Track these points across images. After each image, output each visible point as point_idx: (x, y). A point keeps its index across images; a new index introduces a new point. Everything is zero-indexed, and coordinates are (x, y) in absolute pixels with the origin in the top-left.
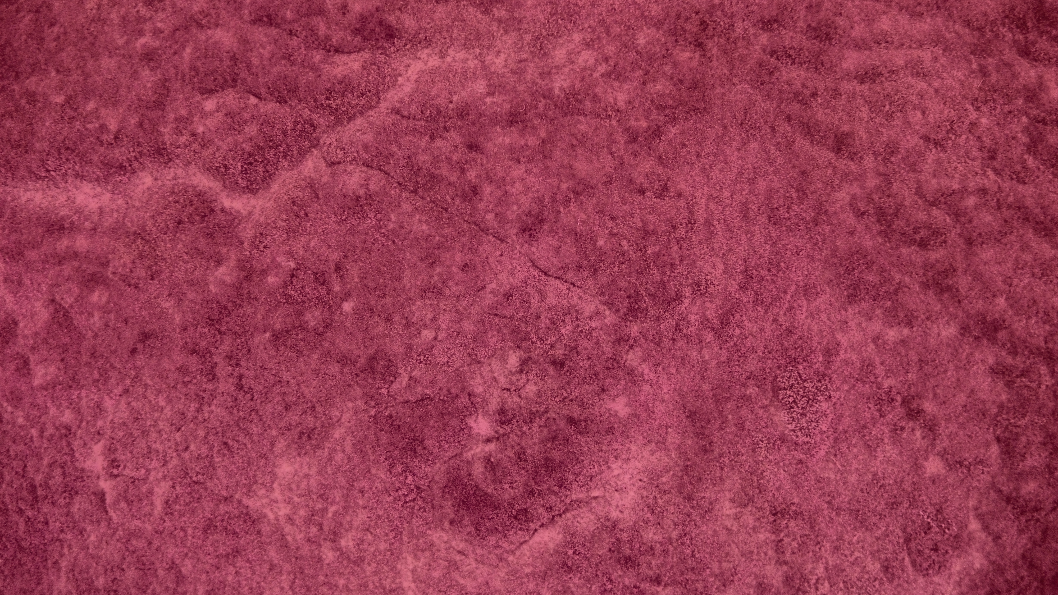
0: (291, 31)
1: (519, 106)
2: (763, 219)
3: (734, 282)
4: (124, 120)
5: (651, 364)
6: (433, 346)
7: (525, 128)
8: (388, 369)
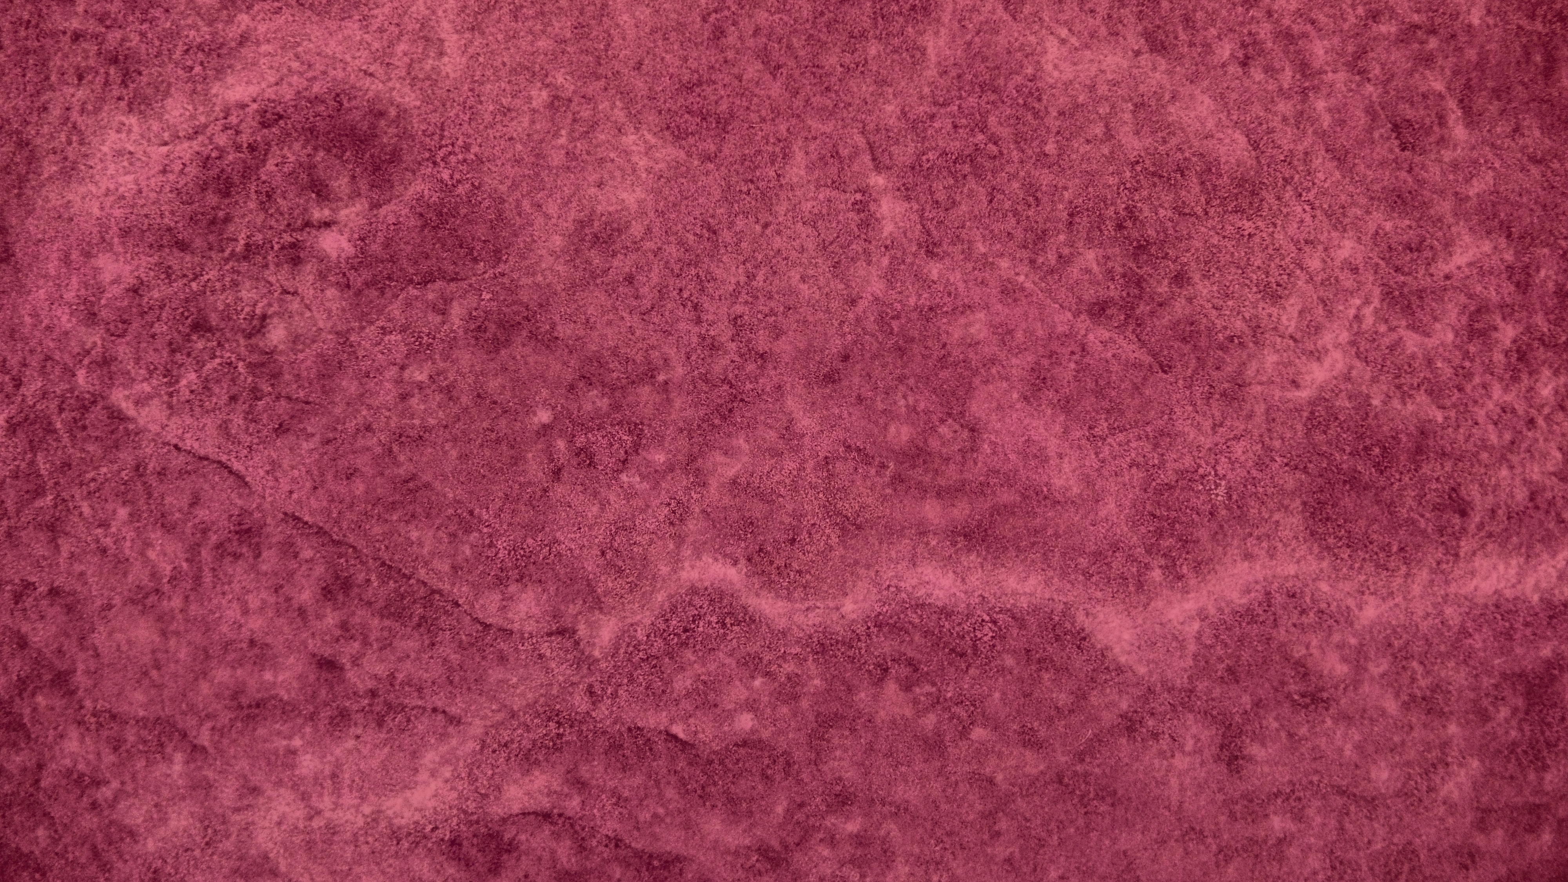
0: (617, 846)
1: (241, 733)
4: (875, 698)
5: (58, 328)
6: (407, 357)
7: (235, 696)
8: (480, 327)
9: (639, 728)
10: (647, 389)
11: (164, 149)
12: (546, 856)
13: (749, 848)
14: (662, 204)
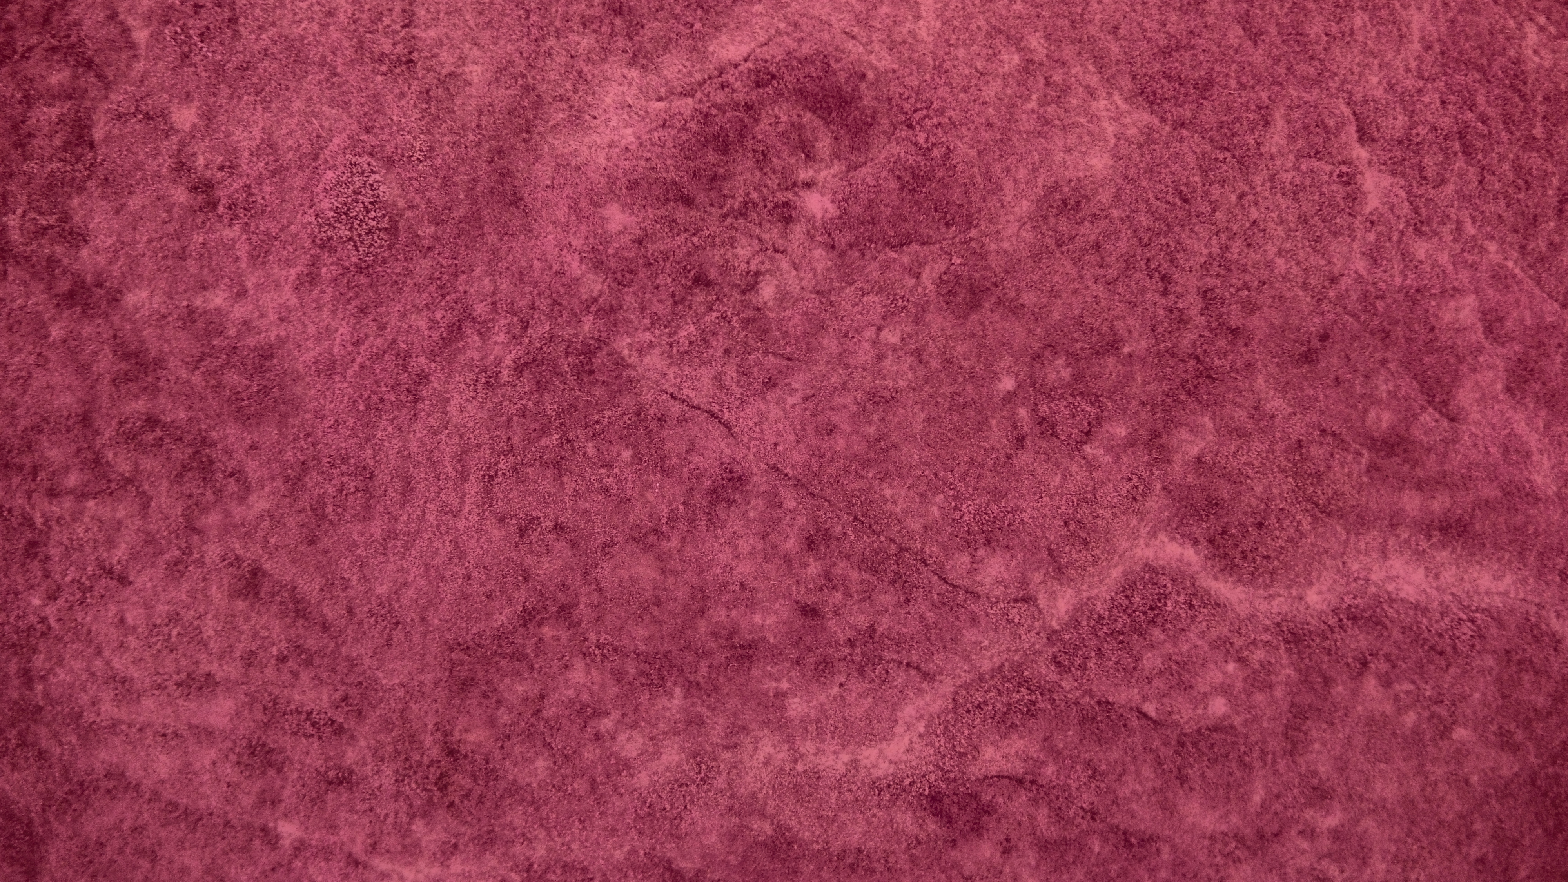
0: (1093, 818)
1: (738, 671)
2: (382, 477)
3: (435, 385)
4: (1354, 692)
5: (568, 274)
6: (884, 318)
7: (730, 637)
8: (950, 291)
9: (1108, 703)
10: (1111, 361)
11: (661, 105)
12: (1025, 819)
13: (1226, 834)
14: (1132, 170)
